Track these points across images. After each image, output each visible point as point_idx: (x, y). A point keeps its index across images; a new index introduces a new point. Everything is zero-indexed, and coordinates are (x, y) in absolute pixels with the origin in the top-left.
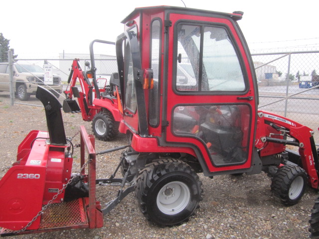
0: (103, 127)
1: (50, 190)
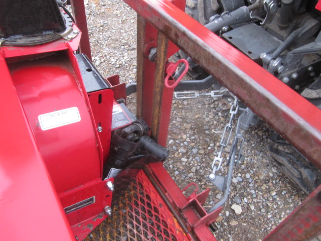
1: (71, 209)
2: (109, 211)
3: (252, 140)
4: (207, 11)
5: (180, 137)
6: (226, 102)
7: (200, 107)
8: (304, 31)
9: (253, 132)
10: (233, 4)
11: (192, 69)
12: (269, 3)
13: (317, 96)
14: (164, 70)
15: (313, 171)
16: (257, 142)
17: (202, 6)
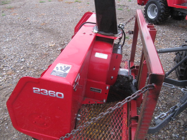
0: (155, 11)
1: (92, 89)
2: (104, 101)
7: (178, 98)
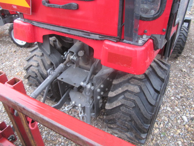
3: (99, 123)
4: (46, 66)
5: (57, 141)
6: (75, 110)
8: (97, 63)
9: (98, 118)
10: (57, 60)
11: (50, 98)
12: (73, 58)
13: (116, 95)
14: (26, 120)
15: (131, 132)
16: (102, 123)
17: (42, 64)
